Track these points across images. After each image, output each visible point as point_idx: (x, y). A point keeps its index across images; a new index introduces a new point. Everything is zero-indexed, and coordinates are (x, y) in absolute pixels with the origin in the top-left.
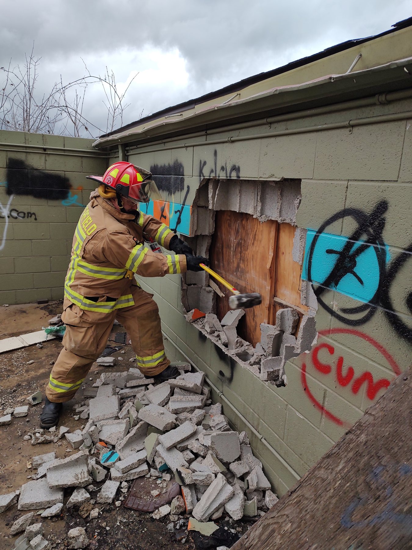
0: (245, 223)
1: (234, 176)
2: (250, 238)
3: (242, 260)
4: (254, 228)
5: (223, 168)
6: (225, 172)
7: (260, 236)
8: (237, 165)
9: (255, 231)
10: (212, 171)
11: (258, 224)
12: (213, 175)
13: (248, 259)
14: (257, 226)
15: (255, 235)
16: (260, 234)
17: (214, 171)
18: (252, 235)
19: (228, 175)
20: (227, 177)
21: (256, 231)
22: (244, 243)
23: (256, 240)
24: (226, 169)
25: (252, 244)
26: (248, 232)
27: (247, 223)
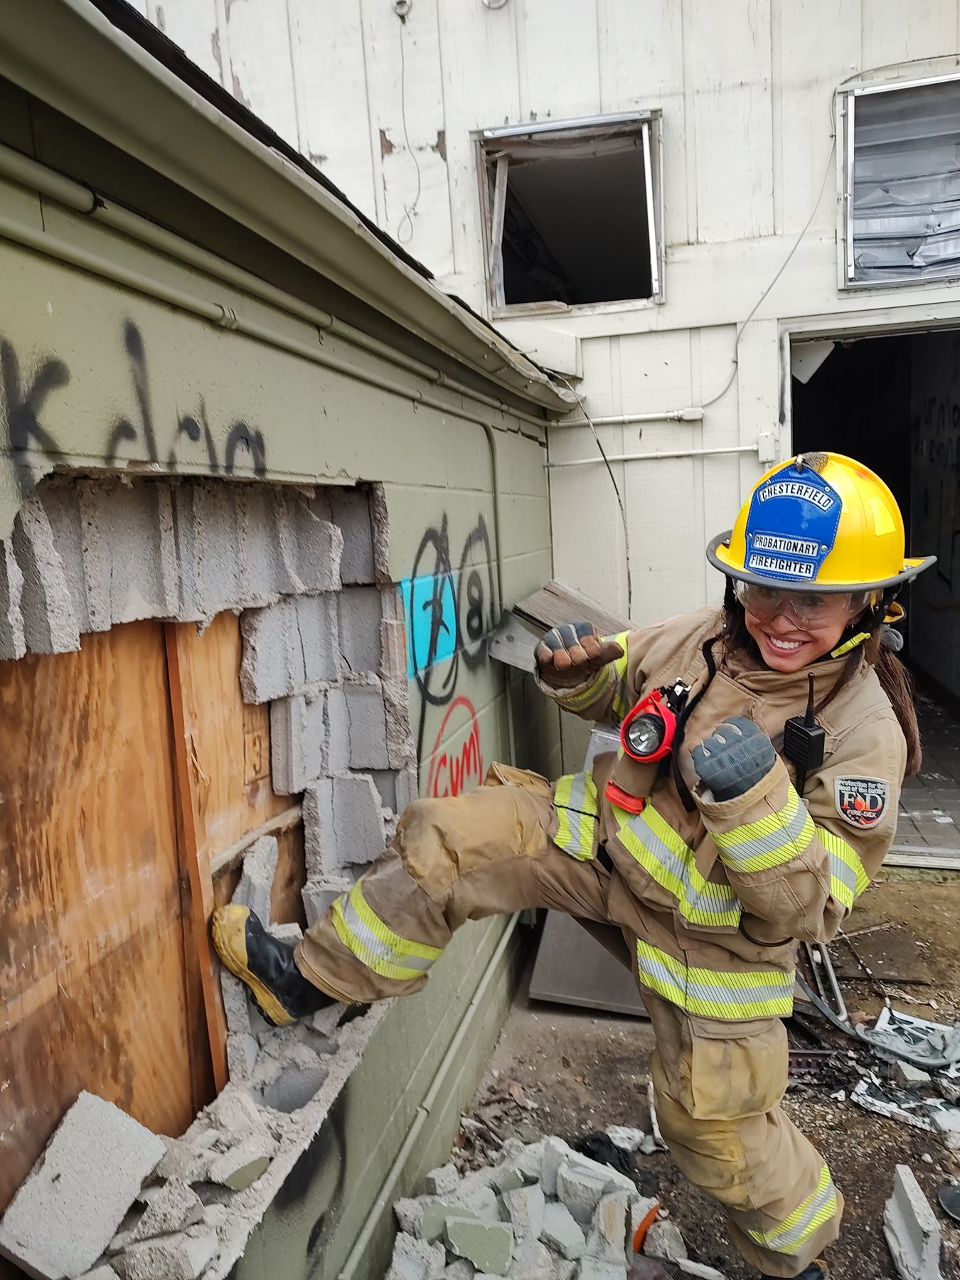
0: (19, 695)
1: (244, 466)
2: (57, 747)
3: (26, 883)
4: (75, 692)
5: (189, 427)
6: (202, 442)
7: (109, 710)
8: (251, 426)
9: (82, 700)
10: (123, 431)
11: (96, 665)
12: (130, 451)
13: (57, 852)
14: (91, 675)
15: (85, 716)
16: (108, 701)
17: (139, 431)
18: (67, 725)
19: (222, 461)
20: (214, 466)
21: (87, 698)
22: (25, 793)
23: (91, 733)
24: (207, 431)
25: (70, 765)
26: (44, 727)
27: (33, 686)
